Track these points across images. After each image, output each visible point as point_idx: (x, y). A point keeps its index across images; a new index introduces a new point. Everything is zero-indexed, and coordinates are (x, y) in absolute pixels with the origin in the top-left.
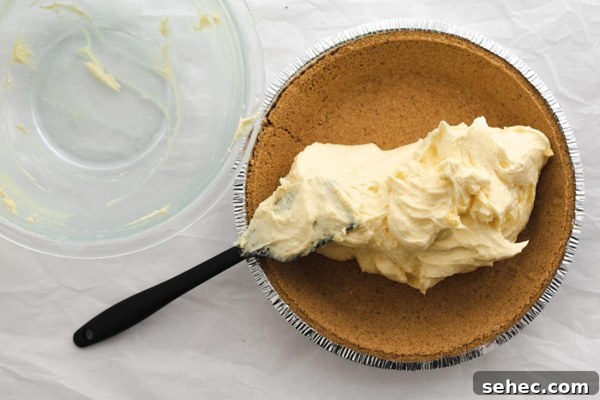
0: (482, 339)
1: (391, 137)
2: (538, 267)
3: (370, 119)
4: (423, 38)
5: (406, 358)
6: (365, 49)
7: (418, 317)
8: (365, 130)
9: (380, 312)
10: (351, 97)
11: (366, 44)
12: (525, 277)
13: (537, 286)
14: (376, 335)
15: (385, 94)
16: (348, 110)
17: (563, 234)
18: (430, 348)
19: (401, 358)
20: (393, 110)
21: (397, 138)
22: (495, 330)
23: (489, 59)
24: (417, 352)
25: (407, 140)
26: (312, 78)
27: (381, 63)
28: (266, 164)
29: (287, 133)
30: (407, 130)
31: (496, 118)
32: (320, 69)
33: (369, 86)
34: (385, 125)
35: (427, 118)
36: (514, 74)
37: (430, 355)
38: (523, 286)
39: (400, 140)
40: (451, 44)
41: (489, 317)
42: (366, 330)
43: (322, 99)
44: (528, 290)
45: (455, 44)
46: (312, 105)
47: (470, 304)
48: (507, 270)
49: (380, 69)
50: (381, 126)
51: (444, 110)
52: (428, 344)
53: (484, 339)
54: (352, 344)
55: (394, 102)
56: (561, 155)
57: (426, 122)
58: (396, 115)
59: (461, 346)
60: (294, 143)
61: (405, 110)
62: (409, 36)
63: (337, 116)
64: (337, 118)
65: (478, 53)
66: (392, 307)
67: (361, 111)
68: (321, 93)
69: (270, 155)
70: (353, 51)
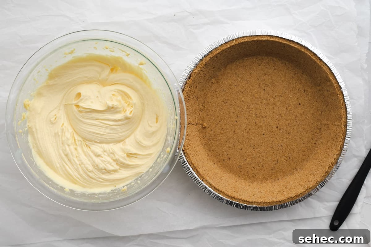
0: (332, 165)
1: (237, 98)
2: (337, 118)
3: (223, 95)
4: (225, 47)
5: (303, 194)
6: (203, 67)
7: (297, 170)
8: (224, 102)
9: (279, 178)
10: (208, 90)
11: (202, 65)
12: (334, 125)
13: (342, 127)
14: (283, 191)
15: (223, 80)
16: (211, 97)
17: (340, 97)
18: (311, 183)
19: (301, 195)
20: (230, 85)
21: (240, 97)
22: (335, 158)
23: (260, 39)
24: (307, 188)
25: (245, 95)
26: (187, 95)
27: (213, 68)
28: (189, 145)
29: (190, 125)
30: (242, 90)
31: (279, 61)
32: (188, 89)
33: (214, 80)
34: (231, 94)
35: (248, 79)
36: (276, 39)
37: (313, 186)
38: (336, 130)
39: (242, 96)
40: (240, 42)
41: (329, 153)
42: (277, 191)
43: (196, 99)
44: (339, 131)
45: (242, 41)
46: (193, 105)
47: (316, 151)
48: (324, 126)
49: (214, 71)
50: (229, 95)
51: (253, 71)
52: (309, 182)
53: (333, 165)
54: (276, 202)
55: (229, 81)
56: (318, 62)
57: (248, 81)
58: (233, 87)
59: (324, 174)
60: (195, 126)
61: (236, 82)
62: (218, 50)
63: (207, 103)
64: (208, 104)
65: (254, 39)
66: (283, 173)
67: (216, 94)
68: (194, 97)
69: (189, 140)
70: (198, 72)
